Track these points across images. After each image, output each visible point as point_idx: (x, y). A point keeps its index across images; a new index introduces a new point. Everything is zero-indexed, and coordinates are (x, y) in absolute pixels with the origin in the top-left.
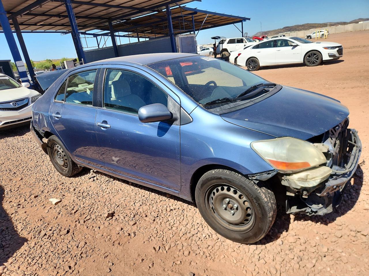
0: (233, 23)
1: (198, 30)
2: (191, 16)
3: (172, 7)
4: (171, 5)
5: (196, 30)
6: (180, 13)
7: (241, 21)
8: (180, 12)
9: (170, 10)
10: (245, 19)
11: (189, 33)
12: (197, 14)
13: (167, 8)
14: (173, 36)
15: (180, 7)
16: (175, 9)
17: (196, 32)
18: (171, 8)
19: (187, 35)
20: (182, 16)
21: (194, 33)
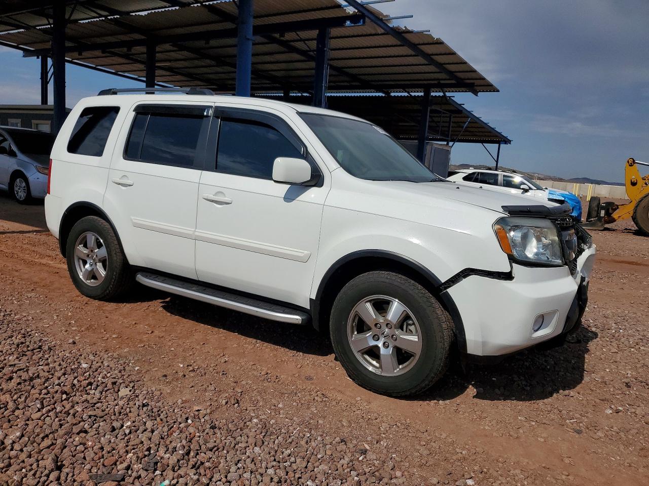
0: (482, 142)
1: (454, 141)
2: (449, 115)
5: (451, 141)
6: (440, 106)
7: (499, 142)
8: (438, 105)
9: (430, 98)
10: (507, 141)
11: (445, 143)
12: (461, 113)
13: (427, 93)
14: (425, 141)
15: (445, 96)
16: (437, 96)
17: (451, 144)
18: (432, 94)
19: (441, 145)
20: (441, 111)
21: (448, 144)
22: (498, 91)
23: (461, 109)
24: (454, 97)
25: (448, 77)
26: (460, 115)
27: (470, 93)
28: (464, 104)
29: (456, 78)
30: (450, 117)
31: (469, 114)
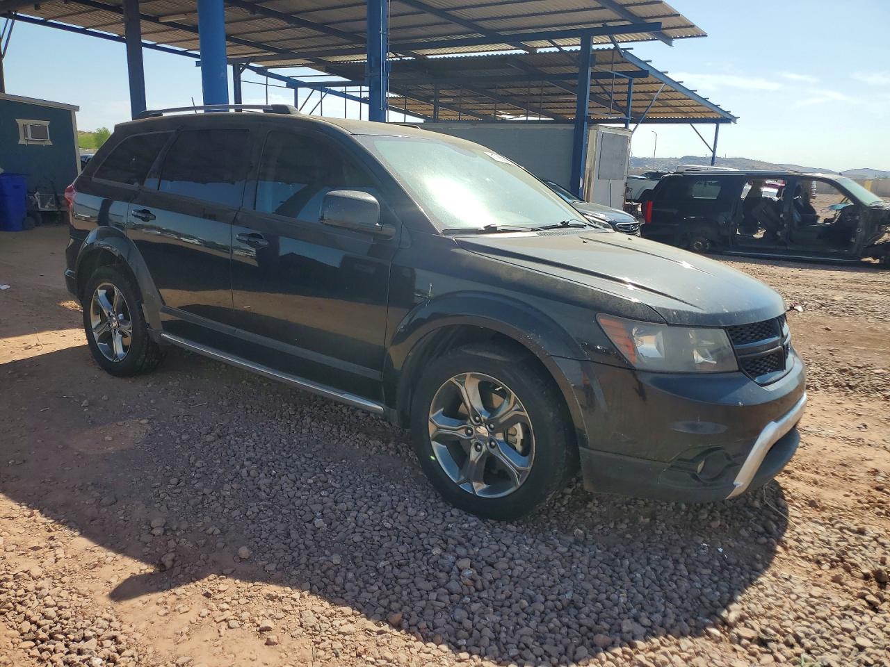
0: (691, 121)
1: (637, 121)
2: (627, 81)
3: (601, 44)
4: (596, 39)
5: (632, 122)
6: (610, 66)
7: (717, 121)
8: (607, 63)
9: (591, 53)
10: (727, 118)
11: (623, 125)
12: (647, 76)
13: (586, 44)
14: (586, 123)
15: (616, 48)
16: (603, 50)
17: (632, 126)
18: (595, 47)
19: (615, 128)
20: (612, 74)
21: (626, 127)
22: (705, 35)
23: (646, 68)
24: (632, 49)
25: (619, 18)
26: (644, 80)
27: (659, 42)
28: (650, 61)
29: (631, 16)
30: (630, 84)
31: (662, 77)
